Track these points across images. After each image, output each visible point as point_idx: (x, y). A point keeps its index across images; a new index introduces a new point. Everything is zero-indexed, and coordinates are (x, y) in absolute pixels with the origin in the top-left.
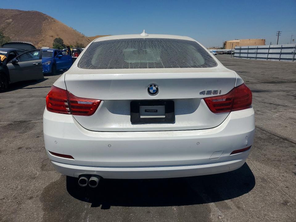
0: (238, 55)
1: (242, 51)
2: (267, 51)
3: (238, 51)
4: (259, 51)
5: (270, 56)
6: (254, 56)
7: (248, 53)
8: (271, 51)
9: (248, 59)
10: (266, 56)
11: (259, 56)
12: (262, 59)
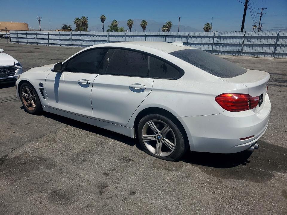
0: (15, 40)
1: (20, 36)
2: (46, 37)
3: (15, 36)
4: (39, 37)
5: (50, 42)
6: (34, 41)
7: (27, 38)
8: (50, 37)
9: (29, 44)
10: (46, 41)
11: (39, 41)
12: (44, 45)
